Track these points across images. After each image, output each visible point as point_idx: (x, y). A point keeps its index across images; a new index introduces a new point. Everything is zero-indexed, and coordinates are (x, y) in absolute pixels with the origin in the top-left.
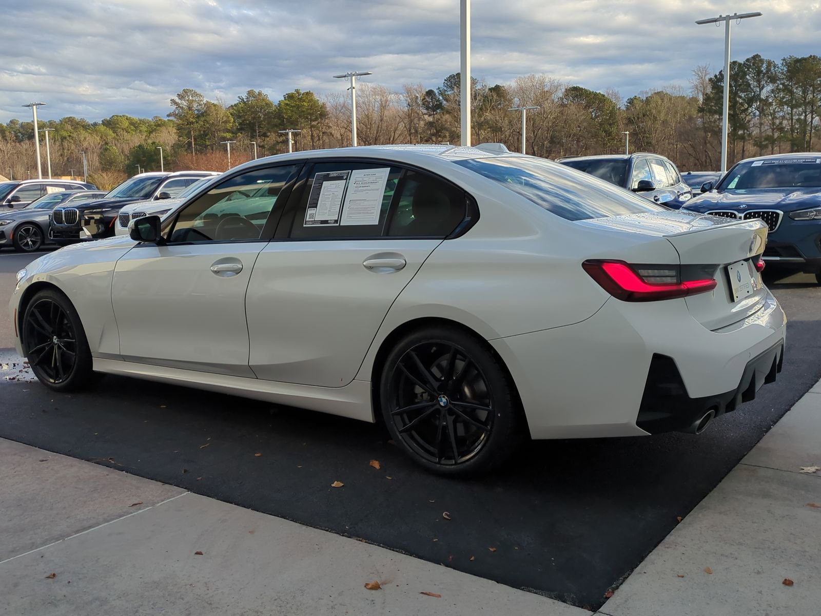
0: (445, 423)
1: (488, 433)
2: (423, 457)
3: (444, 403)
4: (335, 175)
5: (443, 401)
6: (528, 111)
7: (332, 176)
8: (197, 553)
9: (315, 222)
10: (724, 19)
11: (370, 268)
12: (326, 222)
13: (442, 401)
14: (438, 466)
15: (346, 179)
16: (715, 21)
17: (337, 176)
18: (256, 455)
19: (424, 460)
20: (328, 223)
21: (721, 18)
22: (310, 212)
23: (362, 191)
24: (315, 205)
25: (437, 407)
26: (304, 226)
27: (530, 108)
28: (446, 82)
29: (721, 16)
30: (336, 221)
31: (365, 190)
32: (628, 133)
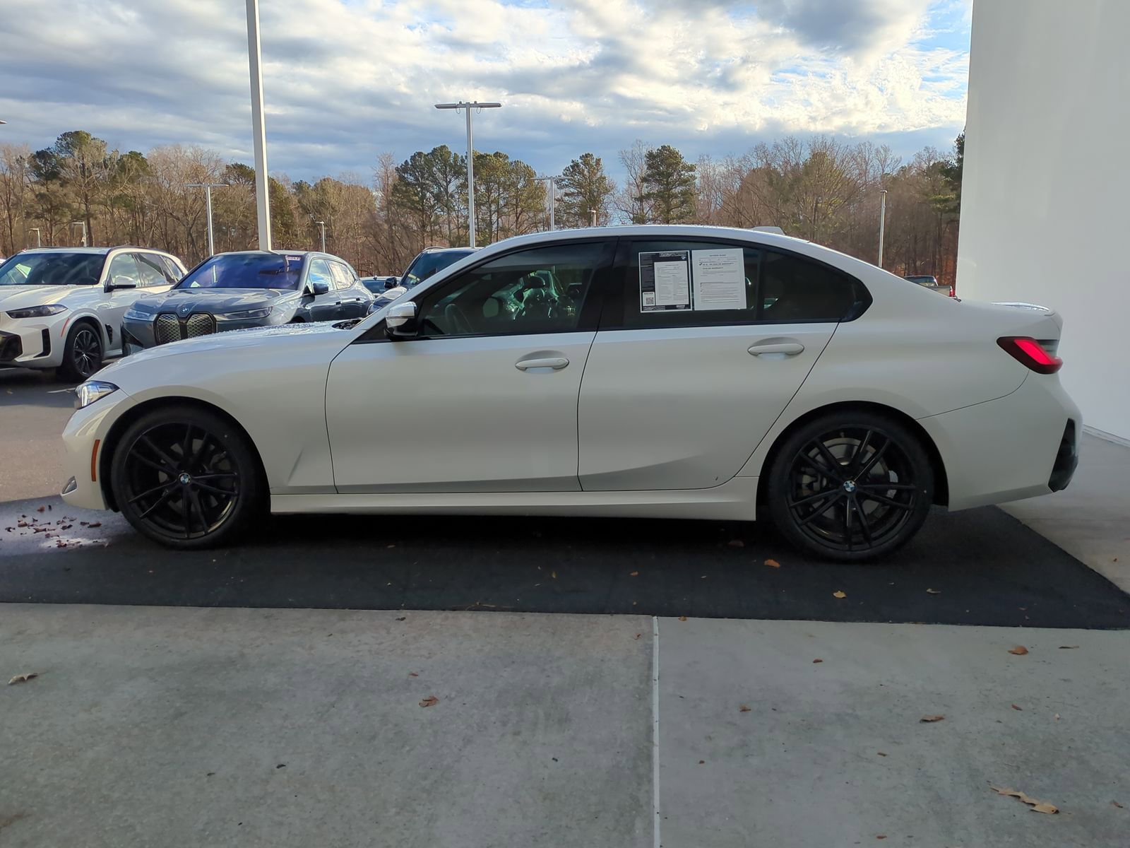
0: (855, 509)
1: (912, 511)
2: (828, 547)
3: (851, 488)
4: (668, 255)
5: (850, 486)
6: (214, 188)
7: (664, 256)
8: (816, 661)
9: (656, 307)
10: (464, 106)
11: (755, 354)
12: (674, 307)
13: (848, 486)
14: (849, 553)
15: (687, 259)
16: (455, 107)
17: (671, 257)
18: (632, 574)
19: (830, 550)
20: (676, 308)
21: (460, 105)
22: (646, 298)
23: (712, 273)
24: (652, 288)
25: (843, 493)
26: (641, 312)
27: (215, 185)
28: (60, 141)
29: (460, 103)
30: (688, 306)
31: (719, 272)
32: (323, 223)
